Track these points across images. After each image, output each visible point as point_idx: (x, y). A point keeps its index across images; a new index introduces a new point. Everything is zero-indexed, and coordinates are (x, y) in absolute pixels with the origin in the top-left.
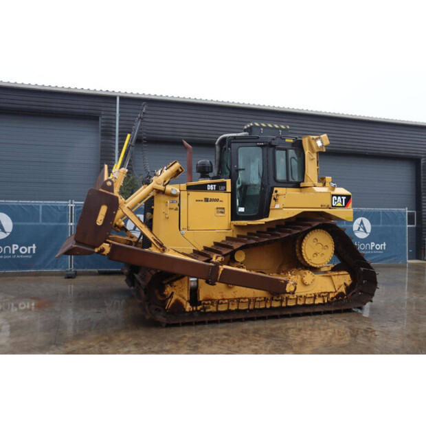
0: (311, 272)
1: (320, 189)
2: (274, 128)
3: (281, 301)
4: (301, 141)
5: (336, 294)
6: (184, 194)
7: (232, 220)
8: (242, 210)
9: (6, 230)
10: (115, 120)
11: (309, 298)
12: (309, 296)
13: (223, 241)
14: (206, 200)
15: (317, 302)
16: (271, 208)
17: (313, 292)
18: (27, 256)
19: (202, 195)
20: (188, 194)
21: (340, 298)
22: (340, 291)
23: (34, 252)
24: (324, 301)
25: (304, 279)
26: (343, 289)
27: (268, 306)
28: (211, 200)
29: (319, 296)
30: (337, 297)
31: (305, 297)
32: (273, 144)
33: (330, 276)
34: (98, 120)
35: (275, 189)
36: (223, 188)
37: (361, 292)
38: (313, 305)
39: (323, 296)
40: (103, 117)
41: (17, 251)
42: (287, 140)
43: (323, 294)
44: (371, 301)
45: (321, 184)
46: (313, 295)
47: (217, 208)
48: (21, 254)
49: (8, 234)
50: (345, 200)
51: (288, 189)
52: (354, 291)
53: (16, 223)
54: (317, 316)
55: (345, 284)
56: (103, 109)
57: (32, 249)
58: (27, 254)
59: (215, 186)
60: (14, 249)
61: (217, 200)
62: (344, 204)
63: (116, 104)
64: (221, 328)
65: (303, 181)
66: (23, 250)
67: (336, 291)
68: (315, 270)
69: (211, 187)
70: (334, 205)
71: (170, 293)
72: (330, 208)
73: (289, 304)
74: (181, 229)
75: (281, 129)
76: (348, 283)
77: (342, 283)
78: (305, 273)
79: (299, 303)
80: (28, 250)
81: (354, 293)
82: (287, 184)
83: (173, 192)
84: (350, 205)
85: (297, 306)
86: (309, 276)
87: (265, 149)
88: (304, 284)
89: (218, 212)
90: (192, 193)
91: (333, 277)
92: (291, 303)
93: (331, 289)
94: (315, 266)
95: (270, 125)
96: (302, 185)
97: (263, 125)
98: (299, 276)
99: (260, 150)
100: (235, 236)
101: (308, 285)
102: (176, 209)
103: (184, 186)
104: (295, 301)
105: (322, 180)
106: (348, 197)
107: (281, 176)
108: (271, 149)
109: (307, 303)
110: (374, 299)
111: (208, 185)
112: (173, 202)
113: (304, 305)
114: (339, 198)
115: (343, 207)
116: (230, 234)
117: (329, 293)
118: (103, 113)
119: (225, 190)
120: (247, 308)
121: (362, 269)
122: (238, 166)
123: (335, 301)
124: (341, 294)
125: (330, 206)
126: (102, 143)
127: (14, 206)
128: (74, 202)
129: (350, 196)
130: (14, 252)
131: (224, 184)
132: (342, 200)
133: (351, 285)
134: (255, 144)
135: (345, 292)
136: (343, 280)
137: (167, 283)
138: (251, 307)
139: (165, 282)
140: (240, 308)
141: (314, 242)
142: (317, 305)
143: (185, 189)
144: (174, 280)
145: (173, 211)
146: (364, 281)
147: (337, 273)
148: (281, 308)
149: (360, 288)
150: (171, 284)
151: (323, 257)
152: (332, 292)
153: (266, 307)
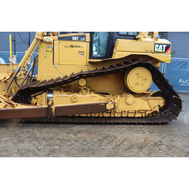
0: (132, 96)
3: (110, 113)
5: (151, 112)
6: (56, 42)
11: (131, 113)
12: (130, 111)
14: (72, 46)
15: (137, 116)
16: (113, 52)
17: (134, 109)
19: (69, 43)
20: (59, 42)
21: (155, 115)
22: (154, 110)
24: (142, 116)
25: (127, 100)
26: (157, 109)
27: (101, 116)
28: (75, 46)
29: (139, 112)
30: (152, 113)
31: (128, 112)
33: (147, 100)
35: (118, 40)
36: (83, 39)
37: (171, 111)
38: (134, 118)
39: (141, 112)
43: (142, 111)
45: (150, 36)
46: (134, 111)
47: (79, 52)
50: (166, 47)
51: (127, 40)
52: (166, 111)
55: (159, 106)
59: (78, 37)
61: (79, 47)
62: (164, 51)
67: (151, 110)
68: (135, 94)
69: (75, 39)
70: (156, 51)
71: (35, 103)
72: (153, 53)
74: (54, 64)
76: (162, 105)
77: (157, 105)
78: (128, 96)
79: (123, 115)
81: (166, 112)
82: (126, 37)
83: (48, 41)
84: (169, 51)
85: (122, 117)
86: (131, 99)
88: (127, 104)
89: (79, 54)
90: (61, 42)
91: (150, 100)
92: (116, 115)
93: (147, 108)
96: (137, 37)
98: (124, 98)
101: (130, 105)
102: (51, 52)
103: (56, 37)
104: (121, 114)
106: (168, 46)
109: (129, 116)
111: (73, 37)
112: (49, 47)
113: (127, 117)
114: (161, 46)
115: (163, 52)
117: (146, 111)
119: (85, 40)
120: (86, 115)
121: (174, 96)
123: (151, 116)
124: (155, 112)
125: (153, 51)
129: (170, 45)
132: (163, 47)
135: (158, 111)
136: (158, 103)
137: (33, 97)
138: (89, 115)
139: (32, 96)
140: (81, 115)
141: (136, 75)
142: (137, 118)
143: (57, 39)
144: (37, 95)
145: (49, 53)
146: (175, 105)
147: (154, 98)
148: (110, 118)
149: (171, 109)
150: (35, 97)
151: (143, 86)
152: (148, 110)
153: (99, 116)
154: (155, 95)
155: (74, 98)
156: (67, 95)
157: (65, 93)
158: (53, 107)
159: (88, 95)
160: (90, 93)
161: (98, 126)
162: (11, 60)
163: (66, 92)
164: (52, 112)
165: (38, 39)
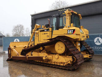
0: (57, 55)
5: (67, 64)
14: (44, 34)
15: (61, 65)
19: (43, 33)
36: (48, 30)
46: (59, 62)
50: (73, 31)
55: (70, 61)
61: (47, 34)
62: (72, 33)
69: (46, 30)
70: (69, 33)
72: (67, 34)
74: (39, 41)
79: (55, 64)
84: (75, 33)
87: (57, 17)
97: (61, 10)
101: (57, 59)
102: (38, 36)
103: (39, 31)
117: (64, 63)
122: (53, 24)
129: (75, 29)
131: (49, 29)
136: (69, 59)
141: (58, 45)
150: (28, 53)
159: (43, 54)
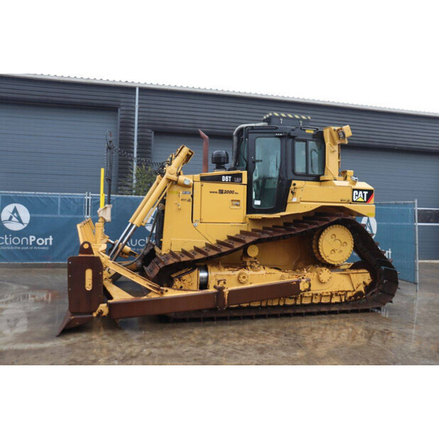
0: (327, 270)
1: (340, 183)
2: (294, 119)
3: (296, 299)
4: (322, 133)
5: (354, 293)
6: (198, 185)
7: (247, 213)
8: (258, 203)
9: (24, 222)
10: (134, 111)
11: (325, 296)
12: (325, 294)
13: (237, 235)
14: (221, 192)
15: (333, 301)
16: (288, 201)
17: (329, 290)
18: (44, 248)
19: (216, 186)
20: (202, 185)
21: (359, 297)
22: (358, 290)
23: (51, 244)
24: (341, 300)
25: (320, 276)
26: (362, 288)
27: (282, 304)
28: (227, 192)
29: (336, 295)
30: (355, 296)
31: (321, 296)
32: (292, 134)
33: (348, 274)
34: (117, 111)
35: (294, 182)
36: (238, 180)
37: (381, 292)
38: (330, 304)
39: (340, 295)
40: (122, 108)
41: (34, 243)
42: (307, 131)
43: (341, 293)
44: (391, 302)
45: (342, 178)
46: (329, 294)
47: (232, 201)
48: (38, 246)
49: (26, 225)
50: (367, 195)
51: (307, 182)
52: (374, 291)
53: (33, 215)
54: (333, 316)
55: (364, 283)
56: (122, 100)
57: (48, 241)
58: (44, 245)
59: (230, 177)
60: (31, 240)
61: (232, 192)
62: (365, 199)
63: (135, 95)
64: (230, 325)
65: (323, 175)
66: (40, 242)
67: (354, 290)
68: (332, 267)
69: (226, 179)
70: (355, 200)
71: (179, 287)
72: (350, 203)
73: (303, 302)
74: (194, 221)
75: (301, 119)
76: (368, 282)
77: (362, 282)
78: (321, 270)
79: (314, 301)
80: (45, 241)
81: (373, 293)
82: (306, 177)
83: (186, 183)
84: (372, 201)
85: (312, 305)
86: (325, 274)
87: (284, 140)
88: (321, 282)
89: (233, 205)
90: (206, 185)
91: (352, 275)
92: (306, 301)
93: (349, 287)
94: (333, 263)
95: (290, 116)
96: (322, 178)
97: (283, 115)
98: (315, 274)
99: (278, 140)
100: (250, 230)
101: (325, 283)
102: (189, 201)
103: (197, 177)
104: (310, 299)
105: (343, 174)
106: (370, 193)
107: (300, 168)
108: (291, 140)
109: (323, 301)
110: (394, 300)
111: (223, 177)
112: (185, 193)
113: (320, 304)
114: (361, 192)
115: (364, 202)
116: (245, 228)
117: (347, 292)
118: (122, 104)
119: (241, 182)
120: (259, 305)
121: (383, 268)
122: (255, 157)
123: (354, 300)
124: (360, 293)
125: (351, 201)
126: (120, 135)
127: (31, 197)
128: (90, 194)
129: (372, 191)
130: (31, 244)
131: (240, 175)
132: (363, 194)
133: (370, 284)
134: (273, 135)
135: (363, 291)
136: (362, 278)
137: (176, 277)
138: (264, 304)
139: (173, 276)
140: (252, 305)
141: (332, 238)
142: (334, 304)
143: (199, 180)
144: (183, 274)
145: (186, 203)
146: (385, 281)
147: (356, 272)
148: (295, 306)
149: (380, 288)
150: (179, 278)
151: (341, 254)
152: (350, 291)
153: (279, 305)
154: (356, 266)
155: (244, 277)
156: (231, 273)
157: (226, 269)
158: (226, 291)
159: (262, 271)
160: (264, 268)
161: (285, 319)
162: (101, 214)
163: (228, 268)
164: (224, 299)
165: (169, 180)
